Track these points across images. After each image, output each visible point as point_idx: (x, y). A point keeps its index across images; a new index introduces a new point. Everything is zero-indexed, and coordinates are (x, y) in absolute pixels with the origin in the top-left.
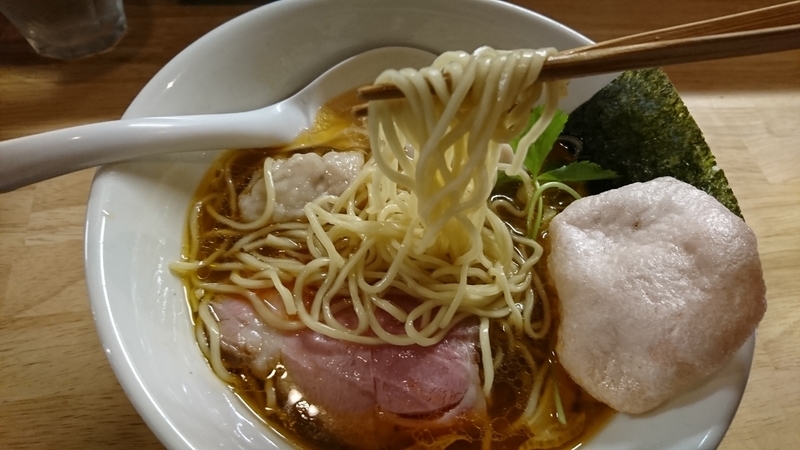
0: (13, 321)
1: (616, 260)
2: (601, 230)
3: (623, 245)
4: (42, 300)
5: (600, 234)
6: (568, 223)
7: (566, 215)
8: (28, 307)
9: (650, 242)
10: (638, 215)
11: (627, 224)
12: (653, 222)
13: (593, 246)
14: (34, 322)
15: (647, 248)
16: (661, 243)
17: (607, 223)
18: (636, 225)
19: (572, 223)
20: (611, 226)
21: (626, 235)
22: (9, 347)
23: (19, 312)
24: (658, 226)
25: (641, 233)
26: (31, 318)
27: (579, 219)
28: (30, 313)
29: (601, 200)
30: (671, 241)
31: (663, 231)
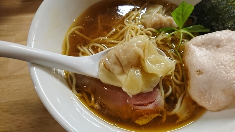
0: (10, 77)
1: (212, 59)
2: (205, 47)
3: (213, 53)
4: (18, 70)
5: (204, 49)
6: (193, 45)
7: (192, 42)
8: (14, 72)
9: (224, 52)
10: (219, 43)
11: (215, 46)
12: (224, 45)
13: (202, 53)
14: (17, 77)
15: (223, 54)
16: (228, 53)
17: (207, 45)
18: (218, 46)
19: (194, 45)
20: (209, 46)
21: (214, 49)
22: (9, 84)
23: (12, 74)
24: (227, 47)
25: (220, 49)
26: (15, 76)
27: (197, 43)
28: (15, 74)
29: (205, 37)
30: (232, 52)
31: (229, 48)
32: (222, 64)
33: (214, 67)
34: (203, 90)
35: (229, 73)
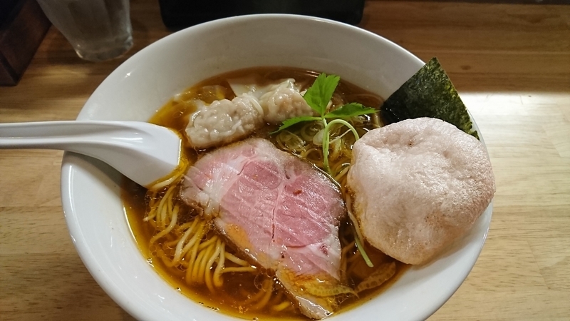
0: (39, 208)
1: (401, 165)
2: (388, 148)
3: (403, 157)
5: (388, 151)
6: (367, 144)
7: (365, 139)
8: (48, 200)
9: (421, 153)
10: (411, 138)
11: (405, 144)
12: (421, 141)
13: (384, 157)
15: (420, 157)
16: (429, 153)
17: (392, 143)
18: (410, 144)
19: (369, 144)
20: (394, 146)
21: (405, 150)
22: (33, 222)
23: (43, 203)
24: (425, 144)
25: (414, 148)
26: (48, 207)
27: (374, 141)
28: (48, 204)
29: (387, 130)
30: (435, 151)
31: (430, 146)
32: (419, 173)
33: (405, 177)
34: (391, 224)
35: (432, 185)
